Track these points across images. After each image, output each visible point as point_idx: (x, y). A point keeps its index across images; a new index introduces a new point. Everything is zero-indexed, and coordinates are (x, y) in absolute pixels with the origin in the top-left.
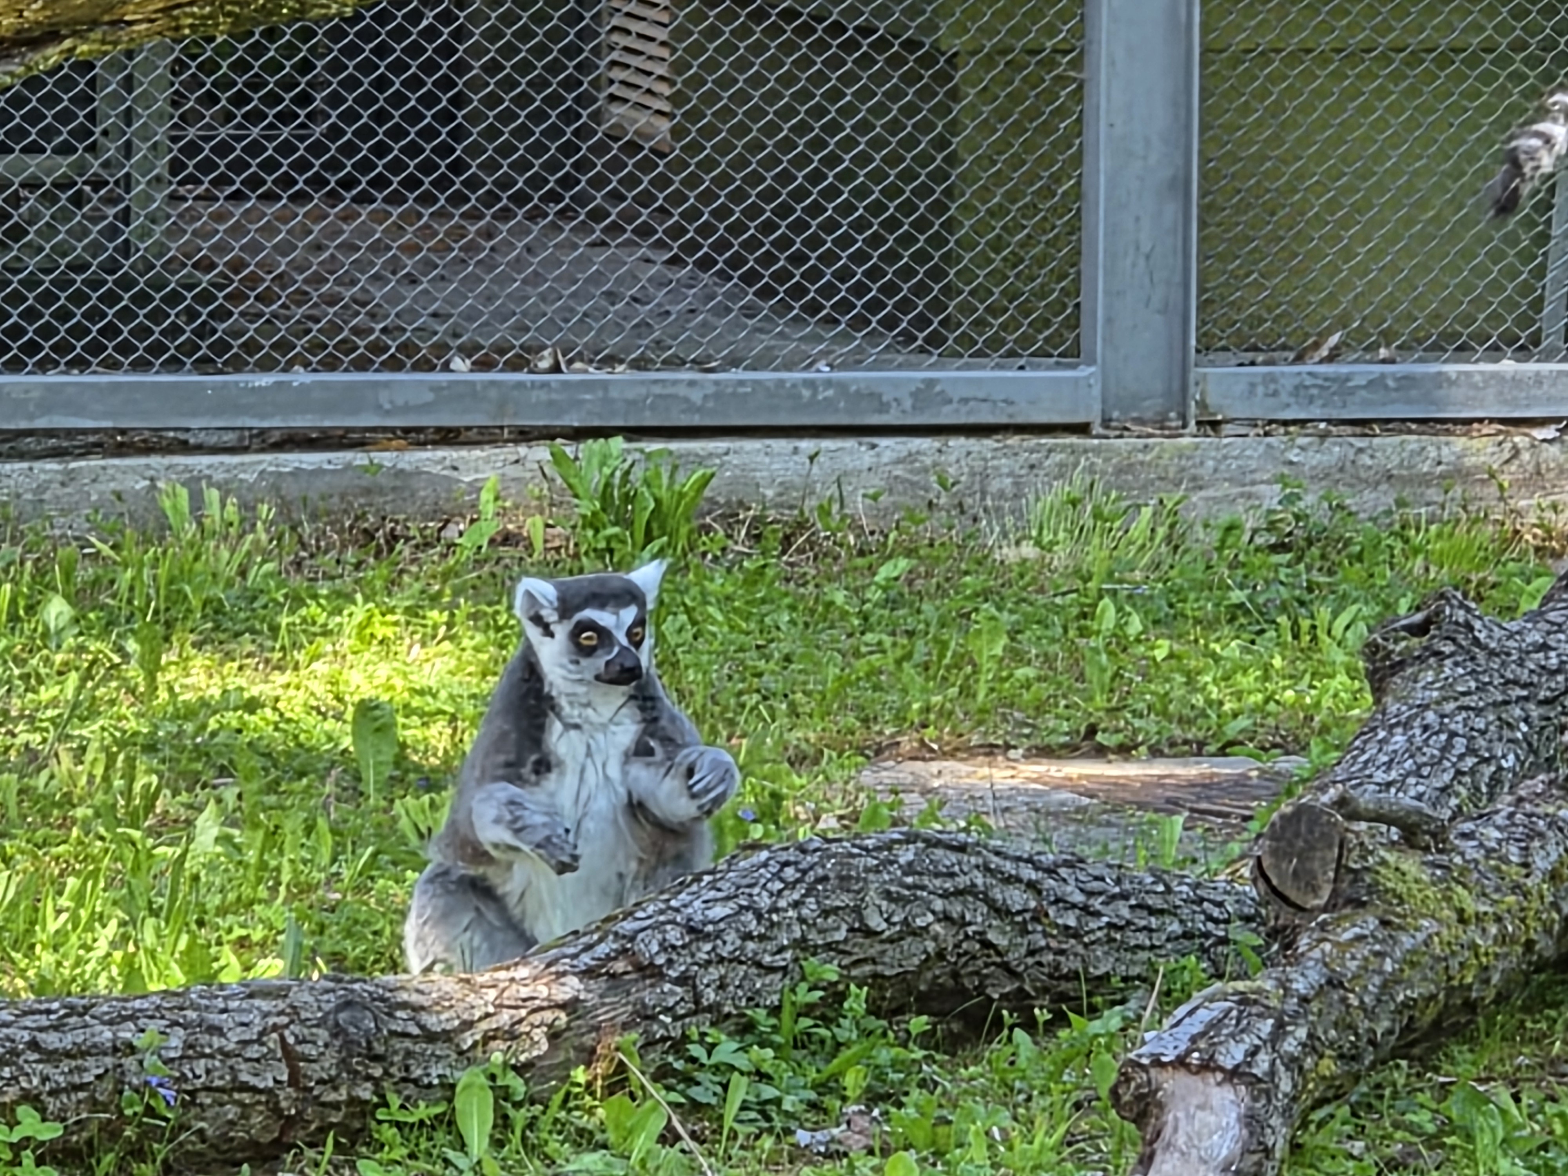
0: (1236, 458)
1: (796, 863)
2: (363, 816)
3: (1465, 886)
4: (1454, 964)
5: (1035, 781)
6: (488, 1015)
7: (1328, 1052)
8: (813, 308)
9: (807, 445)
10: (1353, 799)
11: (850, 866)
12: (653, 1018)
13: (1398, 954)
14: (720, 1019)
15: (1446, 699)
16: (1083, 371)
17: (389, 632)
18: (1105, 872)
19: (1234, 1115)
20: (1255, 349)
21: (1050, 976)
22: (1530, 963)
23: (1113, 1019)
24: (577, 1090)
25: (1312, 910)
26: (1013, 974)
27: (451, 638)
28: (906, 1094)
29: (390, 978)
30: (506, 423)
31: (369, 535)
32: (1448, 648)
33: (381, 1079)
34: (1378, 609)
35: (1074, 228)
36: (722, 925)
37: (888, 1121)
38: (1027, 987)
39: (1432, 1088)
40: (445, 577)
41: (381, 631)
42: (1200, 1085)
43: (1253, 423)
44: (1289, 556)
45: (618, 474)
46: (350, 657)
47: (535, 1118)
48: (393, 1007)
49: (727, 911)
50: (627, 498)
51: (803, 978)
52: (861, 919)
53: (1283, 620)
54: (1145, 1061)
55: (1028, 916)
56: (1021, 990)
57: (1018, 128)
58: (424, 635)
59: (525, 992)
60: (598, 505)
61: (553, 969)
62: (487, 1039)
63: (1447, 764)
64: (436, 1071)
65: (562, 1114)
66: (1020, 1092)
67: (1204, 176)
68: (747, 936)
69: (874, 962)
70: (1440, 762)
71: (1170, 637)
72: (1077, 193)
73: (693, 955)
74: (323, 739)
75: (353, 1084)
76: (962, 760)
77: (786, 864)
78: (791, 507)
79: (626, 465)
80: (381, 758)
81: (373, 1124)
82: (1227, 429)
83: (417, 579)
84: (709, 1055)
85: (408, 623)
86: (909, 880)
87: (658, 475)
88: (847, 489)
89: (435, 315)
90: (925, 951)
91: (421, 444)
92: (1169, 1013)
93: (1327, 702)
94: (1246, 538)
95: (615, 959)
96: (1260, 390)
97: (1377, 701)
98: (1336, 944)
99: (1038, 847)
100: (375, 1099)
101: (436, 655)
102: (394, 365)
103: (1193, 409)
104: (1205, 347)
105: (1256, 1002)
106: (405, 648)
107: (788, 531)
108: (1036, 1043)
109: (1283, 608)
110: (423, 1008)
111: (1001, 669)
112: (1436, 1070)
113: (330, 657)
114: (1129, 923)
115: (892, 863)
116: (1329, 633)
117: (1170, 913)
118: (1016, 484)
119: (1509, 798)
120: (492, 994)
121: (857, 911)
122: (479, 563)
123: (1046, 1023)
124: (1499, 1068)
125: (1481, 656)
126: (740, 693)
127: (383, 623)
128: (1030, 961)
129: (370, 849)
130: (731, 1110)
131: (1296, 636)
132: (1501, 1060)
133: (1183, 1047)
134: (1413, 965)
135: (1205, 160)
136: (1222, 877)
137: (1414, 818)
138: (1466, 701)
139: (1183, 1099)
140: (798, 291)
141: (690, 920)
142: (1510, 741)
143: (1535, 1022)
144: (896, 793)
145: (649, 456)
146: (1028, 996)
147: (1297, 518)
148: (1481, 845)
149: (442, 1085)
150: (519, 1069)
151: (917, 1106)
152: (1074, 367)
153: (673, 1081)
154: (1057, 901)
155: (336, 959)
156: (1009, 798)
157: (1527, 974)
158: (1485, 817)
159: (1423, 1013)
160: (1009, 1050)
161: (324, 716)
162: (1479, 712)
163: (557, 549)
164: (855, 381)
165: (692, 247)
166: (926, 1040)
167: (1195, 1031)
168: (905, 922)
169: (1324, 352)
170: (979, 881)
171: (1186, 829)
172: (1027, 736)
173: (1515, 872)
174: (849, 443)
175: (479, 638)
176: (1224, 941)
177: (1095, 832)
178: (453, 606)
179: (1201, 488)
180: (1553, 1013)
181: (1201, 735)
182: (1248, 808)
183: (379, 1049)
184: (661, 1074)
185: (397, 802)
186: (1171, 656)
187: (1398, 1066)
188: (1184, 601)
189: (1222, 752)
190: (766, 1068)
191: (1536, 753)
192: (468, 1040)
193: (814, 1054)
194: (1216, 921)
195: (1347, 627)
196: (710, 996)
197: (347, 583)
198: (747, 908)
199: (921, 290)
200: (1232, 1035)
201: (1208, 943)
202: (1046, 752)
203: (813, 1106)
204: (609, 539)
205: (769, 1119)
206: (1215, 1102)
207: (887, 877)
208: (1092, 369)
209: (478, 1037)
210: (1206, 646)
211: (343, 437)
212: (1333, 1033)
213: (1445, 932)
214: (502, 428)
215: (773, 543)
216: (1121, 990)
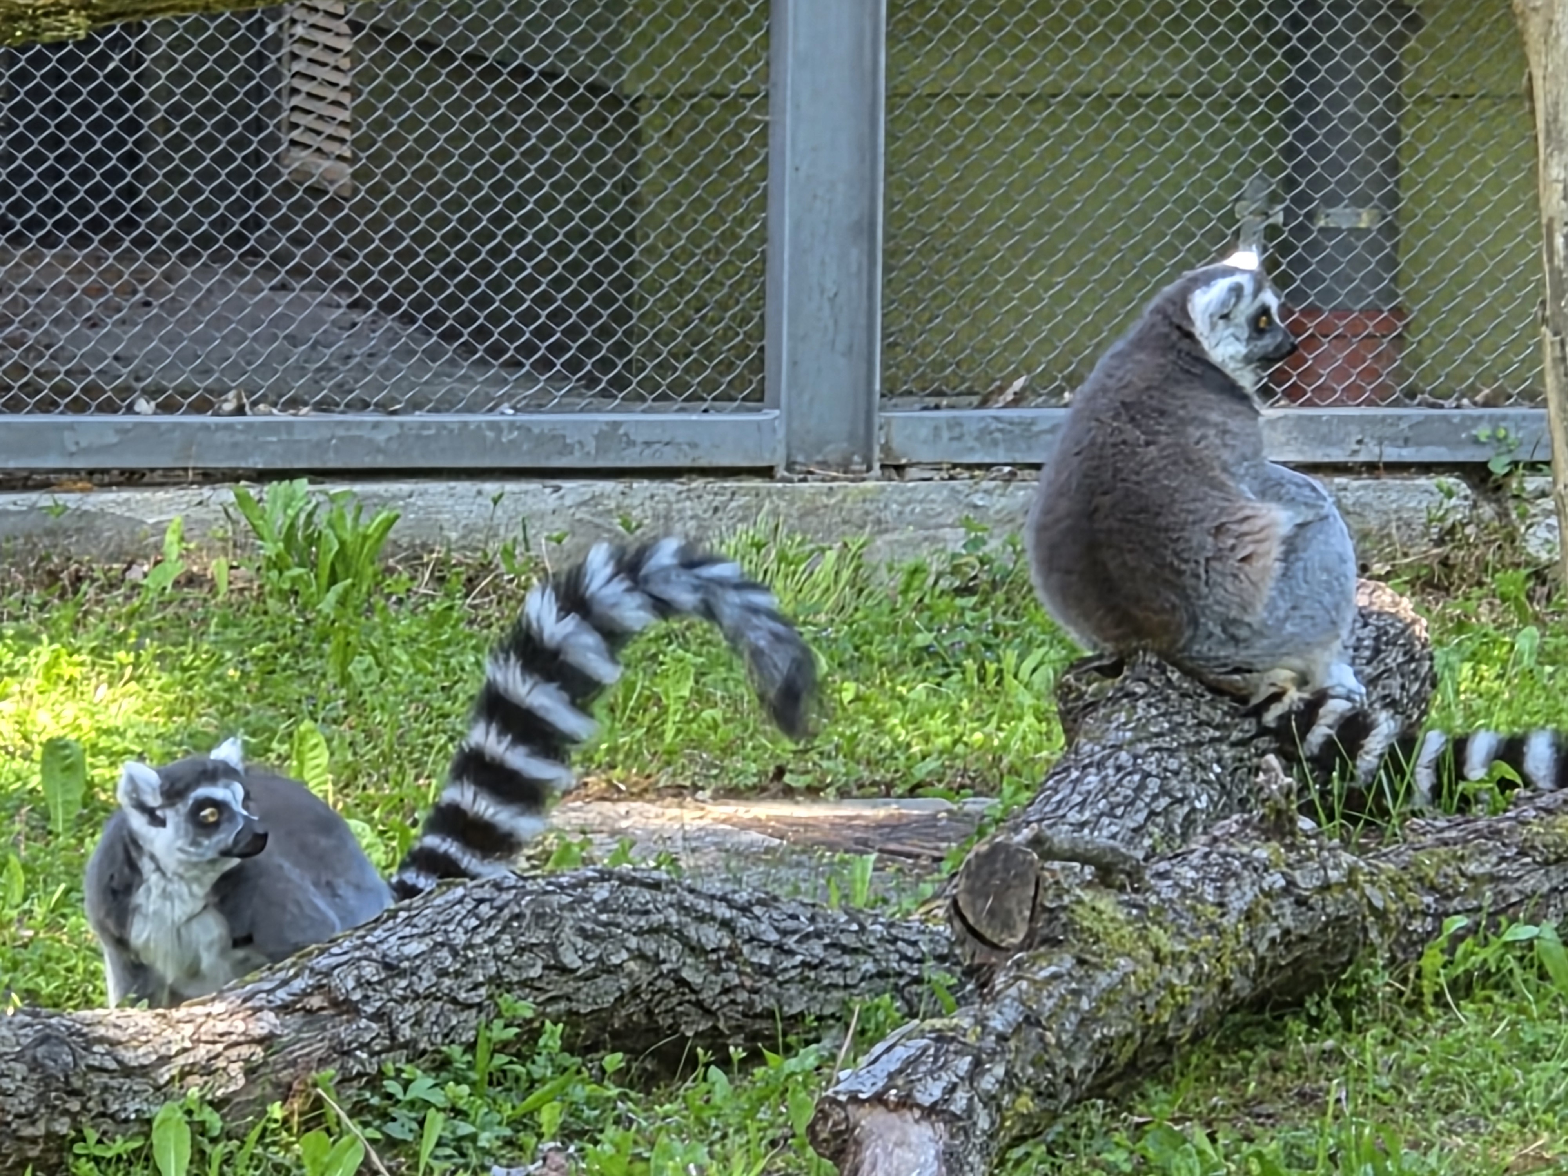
0: (921, 502)
1: (492, 900)
2: (52, 853)
3: (1160, 924)
4: (1150, 1003)
5: (724, 821)
6: (185, 1050)
7: (1026, 1089)
8: (496, 351)
9: (491, 487)
10: (1048, 839)
11: (543, 905)
12: (348, 1053)
13: (1095, 992)
14: (416, 1055)
15: (1140, 740)
16: (769, 415)
17: (77, 672)
18: (800, 910)
19: (932, 1152)
20: (939, 393)
21: (745, 1015)
22: (1225, 1003)
23: (809, 1057)
24: (274, 1126)
25: (1007, 949)
26: (708, 1013)
27: (139, 679)
28: (601, 1131)
29: (86, 1014)
30: (191, 464)
31: (54, 576)
32: (1140, 689)
33: (78, 1113)
34: (1064, 653)
35: (760, 270)
36: (418, 962)
37: (583, 1158)
38: (721, 1025)
39: (1127, 1129)
40: (131, 616)
41: (67, 671)
42: (898, 1122)
43: (936, 467)
44: (974, 599)
45: (303, 516)
46: (37, 698)
47: (231, 1153)
48: (89, 1043)
49: (423, 947)
50: (311, 540)
51: (499, 1015)
52: (556, 955)
53: (969, 663)
54: (843, 1098)
55: (722, 954)
56: (715, 1028)
57: (701, 172)
58: (111, 676)
59: (221, 1027)
60: (281, 545)
61: (249, 1004)
62: (184, 1074)
63: (1140, 804)
64: (132, 1106)
65: (259, 1150)
66: (716, 1129)
67: (888, 220)
68: (443, 973)
69: (569, 999)
70: (1132, 803)
71: (857, 680)
72: (762, 237)
73: (388, 991)
74: (12, 779)
75: (51, 1120)
76: (650, 801)
77: (481, 901)
78: (476, 549)
79: (310, 507)
80: (70, 797)
81: (71, 1160)
82: (913, 472)
83: (102, 620)
84: (405, 1090)
85: (94, 664)
86: (604, 917)
87: (342, 517)
88: (531, 532)
89: (116, 358)
90: (620, 989)
91: (105, 486)
92: (866, 1052)
93: (1016, 745)
94: (931, 580)
95: (311, 994)
96: (946, 435)
97: (1069, 743)
98: (1034, 982)
99: (729, 887)
100: (73, 1134)
101: (123, 695)
102: (78, 407)
103: (877, 454)
104: (889, 392)
105: (953, 1039)
106: (91, 688)
107: (471, 572)
108: (731, 1081)
109: (968, 651)
110: (120, 1043)
111: (687, 712)
112: (1131, 1110)
113: (18, 697)
114: (822, 962)
115: (586, 900)
116: (1016, 676)
117: (865, 953)
118: (699, 527)
119: (1204, 839)
120: (188, 1029)
121: (553, 948)
122: (164, 605)
123: (742, 1061)
124: (1192, 1107)
125: (1174, 695)
126: (427, 734)
127: (70, 664)
128: (725, 999)
129: (63, 886)
130: (427, 1146)
131: (982, 679)
132: (1196, 1102)
133: (880, 1084)
134: (1109, 1003)
135: (889, 204)
136: (916, 917)
137: (1109, 858)
138: (1159, 742)
139: (880, 1136)
140: (482, 334)
141: (384, 956)
142: (1203, 781)
143: (1231, 1062)
144: (583, 832)
145: (333, 499)
146: (721, 1034)
147: (982, 562)
148: (1177, 885)
149: (137, 1119)
150: (217, 1105)
151: (612, 1142)
152: (759, 410)
153: (369, 1118)
154: (752, 939)
155: (31, 995)
156: (698, 838)
157: (1223, 1015)
158: (1182, 857)
159: (1120, 1052)
160: (704, 1087)
161: (13, 755)
162: (1172, 752)
163: (241, 590)
164: (540, 423)
165: (376, 289)
166: (622, 1076)
167: (893, 1068)
168: (600, 959)
169: (1009, 396)
170: (674, 919)
171: (875, 869)
172: (715, 777)
173: (1211, 912)
174: (534, 486)
175: (165, 678)
176: (918, 980)
177: (784, 873)
178: (138, 647)
179: (886, 531)
180: (1247, 1053)
181: (889, 776)
182: (937, 849)
183: (77, 1083)
184: (358, 1110)
185: (88, 840)
186: (857, 698)
187: (1093, 1106)
188: (870, 643)
189: (912, 792)
190: (461, 1104)
191: (1229, 794)
192: (164, 1075)
193: (509, 1090)
194: (910, 960)
195: (1034, 670)
196: (406, 1032)
197: (31, 625)
198: (442, 944)
199: (604, 332)
200: (931, 1073)
201: (902, 982)
202: (733, 793)
203: (509, 1143)
204: (294, 580)
205: (463, 1155)
206: (914, 1139)
207: (581, 915)
208: (777, 412)
209: (175, 1072)
210: (893, 689)
211: (27, 479)
212: (1030, 1071)
213: (1141, 970)
214: (186, 469)
215: (456, 584)
216: (816, 1029)
